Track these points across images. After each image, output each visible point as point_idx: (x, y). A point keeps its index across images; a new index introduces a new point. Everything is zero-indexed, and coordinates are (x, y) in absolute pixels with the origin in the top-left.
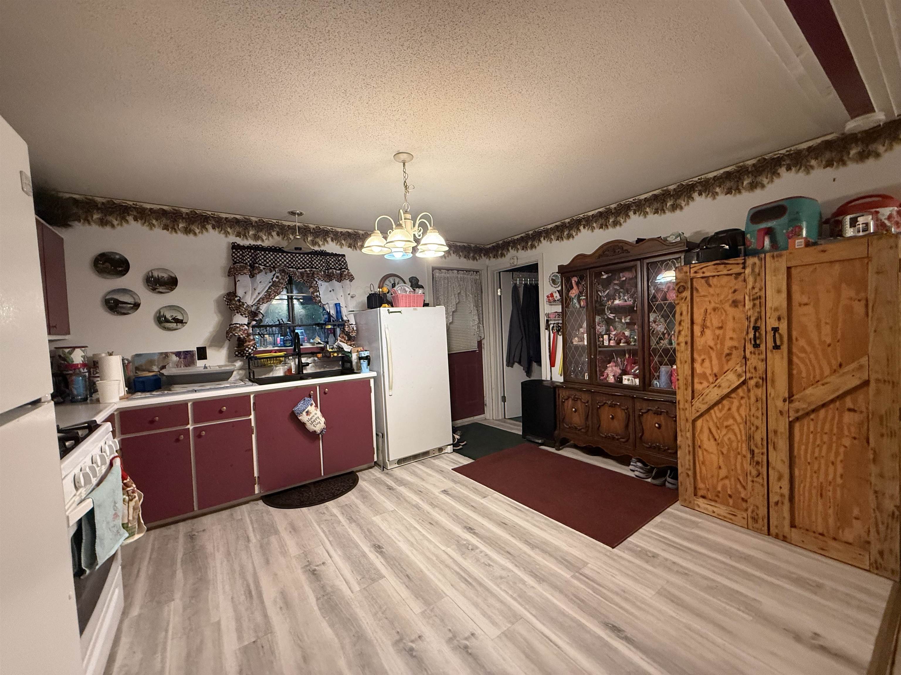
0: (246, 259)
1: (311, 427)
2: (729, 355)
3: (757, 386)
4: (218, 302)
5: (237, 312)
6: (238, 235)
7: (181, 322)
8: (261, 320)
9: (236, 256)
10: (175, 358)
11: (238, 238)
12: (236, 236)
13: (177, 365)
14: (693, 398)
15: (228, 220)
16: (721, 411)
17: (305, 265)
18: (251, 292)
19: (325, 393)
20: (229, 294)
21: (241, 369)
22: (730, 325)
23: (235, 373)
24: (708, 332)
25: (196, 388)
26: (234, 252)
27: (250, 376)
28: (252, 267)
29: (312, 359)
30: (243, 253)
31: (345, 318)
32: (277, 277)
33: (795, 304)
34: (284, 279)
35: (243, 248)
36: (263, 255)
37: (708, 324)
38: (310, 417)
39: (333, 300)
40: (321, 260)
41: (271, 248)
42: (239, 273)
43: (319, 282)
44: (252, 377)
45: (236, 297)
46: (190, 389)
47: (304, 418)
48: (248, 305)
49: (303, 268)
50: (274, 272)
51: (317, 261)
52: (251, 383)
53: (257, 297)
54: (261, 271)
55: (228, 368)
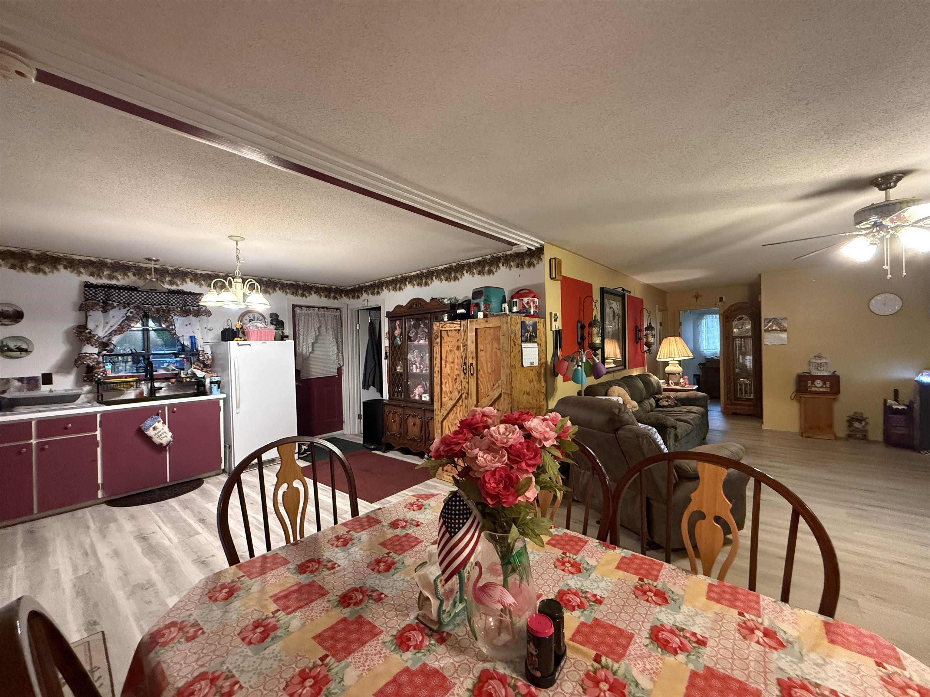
0: (99, 297)
1: (157, 440)
2: (456, 379)
3: (466, 398)
4: (67, 333)
5: (88, 343)
6: (92, 275)
7: (26, 351)
8: (112, 350)
9: (88, 294)
10: (17, 384)
11: (91, 277)
12: (90, 276)
13: (20, 390)
14: (441, 406)
15: (80, 261)
16: (453, 414)
17: (162, 302)
18: (102, 326)
19: (174, 412)
20: (79, 327)
21: (89, 392)
22: (456, 361)
23: (82, 396)
24: (448, 365)
25: (41, 409)
26: (86, 290)
27: (98, 399)
28: (105, 303)
29: (166, 383)
30: (96, 291)
31: (200, 349)
32: (131, 312)
33: (479, 350)
34: (138, 314)
35: (96, 286)
36: (117, 293)
37: (448, 360)
38: (156, 432)
39: (189, 333)
40: (179, 298)
41: (126, 287)
42: (91, 309)
43: (175, 317)
44: (100, 399)
45: (87, 329)
46: (35, 409)
47: (150, 432)
48: (99, 337)
49: (159, 304)
50: (128, 308)
51: (174, 299)
52: (98, 404)
53: (109, 329)
54: (115, 307)
55: (75, 391)
